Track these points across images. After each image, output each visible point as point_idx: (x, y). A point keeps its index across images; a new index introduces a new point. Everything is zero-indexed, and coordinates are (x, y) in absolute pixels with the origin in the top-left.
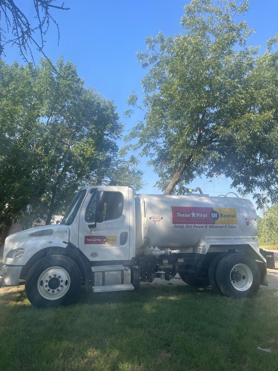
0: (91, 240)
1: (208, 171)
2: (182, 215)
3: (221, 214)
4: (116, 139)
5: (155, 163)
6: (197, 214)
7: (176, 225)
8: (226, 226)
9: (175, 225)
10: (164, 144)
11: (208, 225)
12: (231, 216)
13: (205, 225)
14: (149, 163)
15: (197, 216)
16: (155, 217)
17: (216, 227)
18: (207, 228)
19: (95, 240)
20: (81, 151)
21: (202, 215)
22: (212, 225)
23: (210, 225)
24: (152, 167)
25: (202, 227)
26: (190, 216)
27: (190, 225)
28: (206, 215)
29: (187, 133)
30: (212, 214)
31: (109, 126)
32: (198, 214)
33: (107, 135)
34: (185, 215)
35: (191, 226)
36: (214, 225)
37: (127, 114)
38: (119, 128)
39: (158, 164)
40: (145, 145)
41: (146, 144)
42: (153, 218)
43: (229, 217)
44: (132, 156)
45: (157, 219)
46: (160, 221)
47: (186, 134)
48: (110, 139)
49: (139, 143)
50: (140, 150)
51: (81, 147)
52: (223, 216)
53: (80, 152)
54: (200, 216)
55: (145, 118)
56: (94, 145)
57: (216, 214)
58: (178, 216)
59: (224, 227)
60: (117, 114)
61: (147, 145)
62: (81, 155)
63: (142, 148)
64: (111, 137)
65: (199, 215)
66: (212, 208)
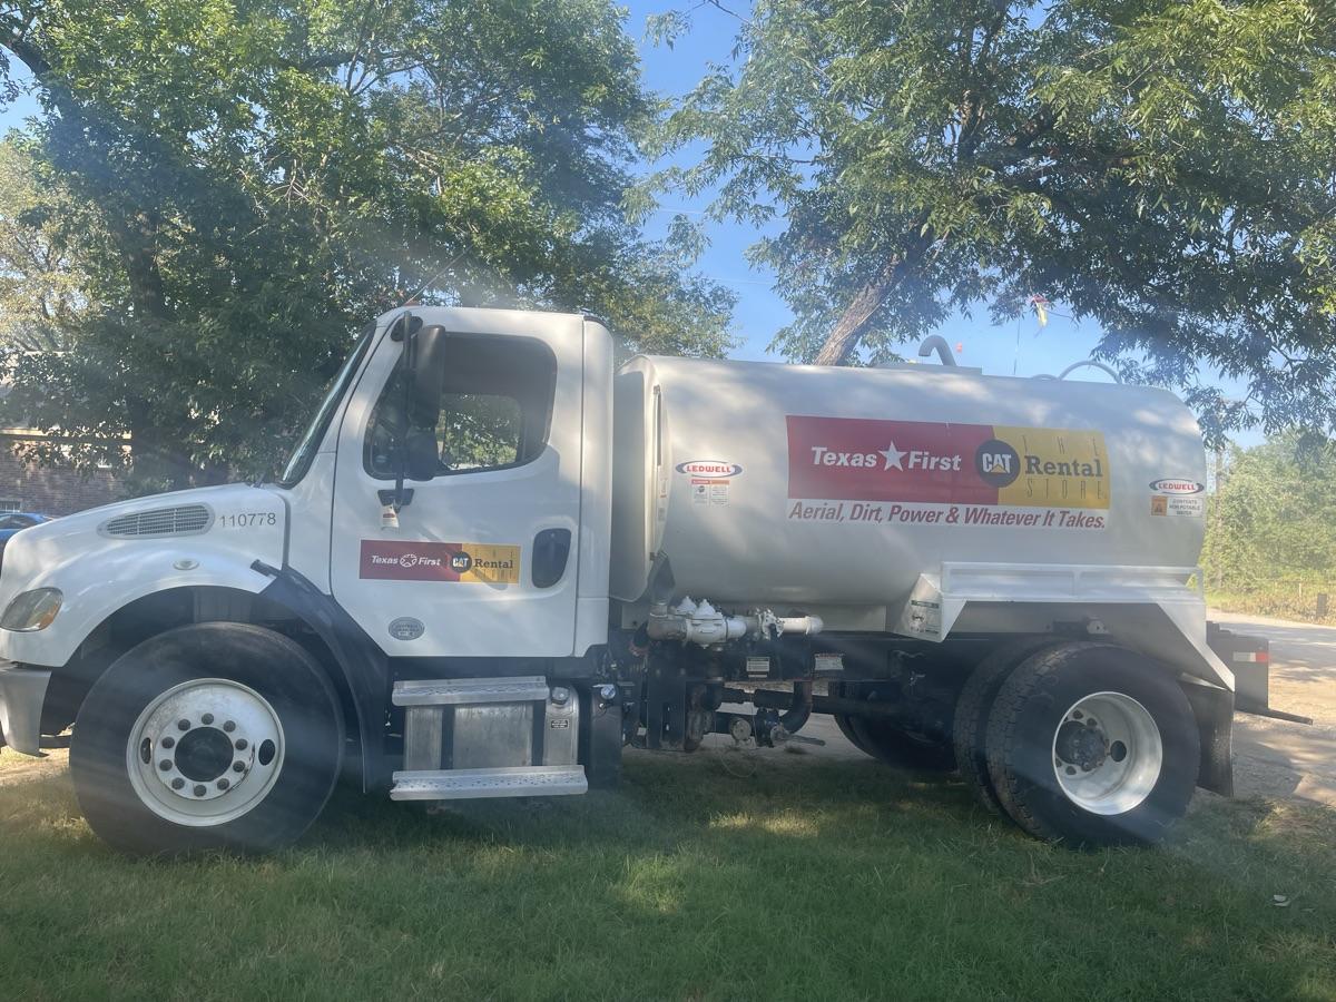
0: (391, 561)
1: (1001, 289)
2: (838, 459)
3: (1028, 458)
4: (631, 159)
5: (779, 250)
6: (913, 454)
7: (806, 503)
8: (1049, 516)
9: (799, 504)
10: (818, 168)
11: (962, 508)
12: (1080, 469)
13: (945, 508)
14: (758, 256)
15: (911, 466)
16: (704, 464)
17: (998, 518)
18: (955, 520)
19: (409, 560)
20: (473, 196)
21: (934, 460)
22: (979, 507)
23: (972, 507)
24: (770, 272)
25: (931, 516)
26: (874, 463)
27: (875, 505)
28: (957, 459)
29: (913, 105)
30: (985, 456)
31: (592, 96)
32: (916, 457)
33: (598, 142)
34: (849, 460)
35: (879, 510)
36: (992, 509)
37: (658, 32)
38: (646, 112)
39: (789, 256)
40: (733, 171)
41: (741, 166)
42: (694, 468)
43: (1069, 474)
44: (678, 218)
45: (714, 474)
46: (727, 482)
47: (906, 109)
48: (608, 159)
49: (709, 160)
50: (712, 194)
51: (473, 180)
52: (1041, 467)
53: (469, 201)
54: (924, 467)
55: (735, 52)
56: (531, 175)
57: (1007, 457)
58: (817, 462)
59: (1040, 521)
60: (627, 47)
61: (745, 171)
62: (475, 215)
63: (723, 181)
64: (612, 151)
65: (922, 457)
66: (990, 428)
